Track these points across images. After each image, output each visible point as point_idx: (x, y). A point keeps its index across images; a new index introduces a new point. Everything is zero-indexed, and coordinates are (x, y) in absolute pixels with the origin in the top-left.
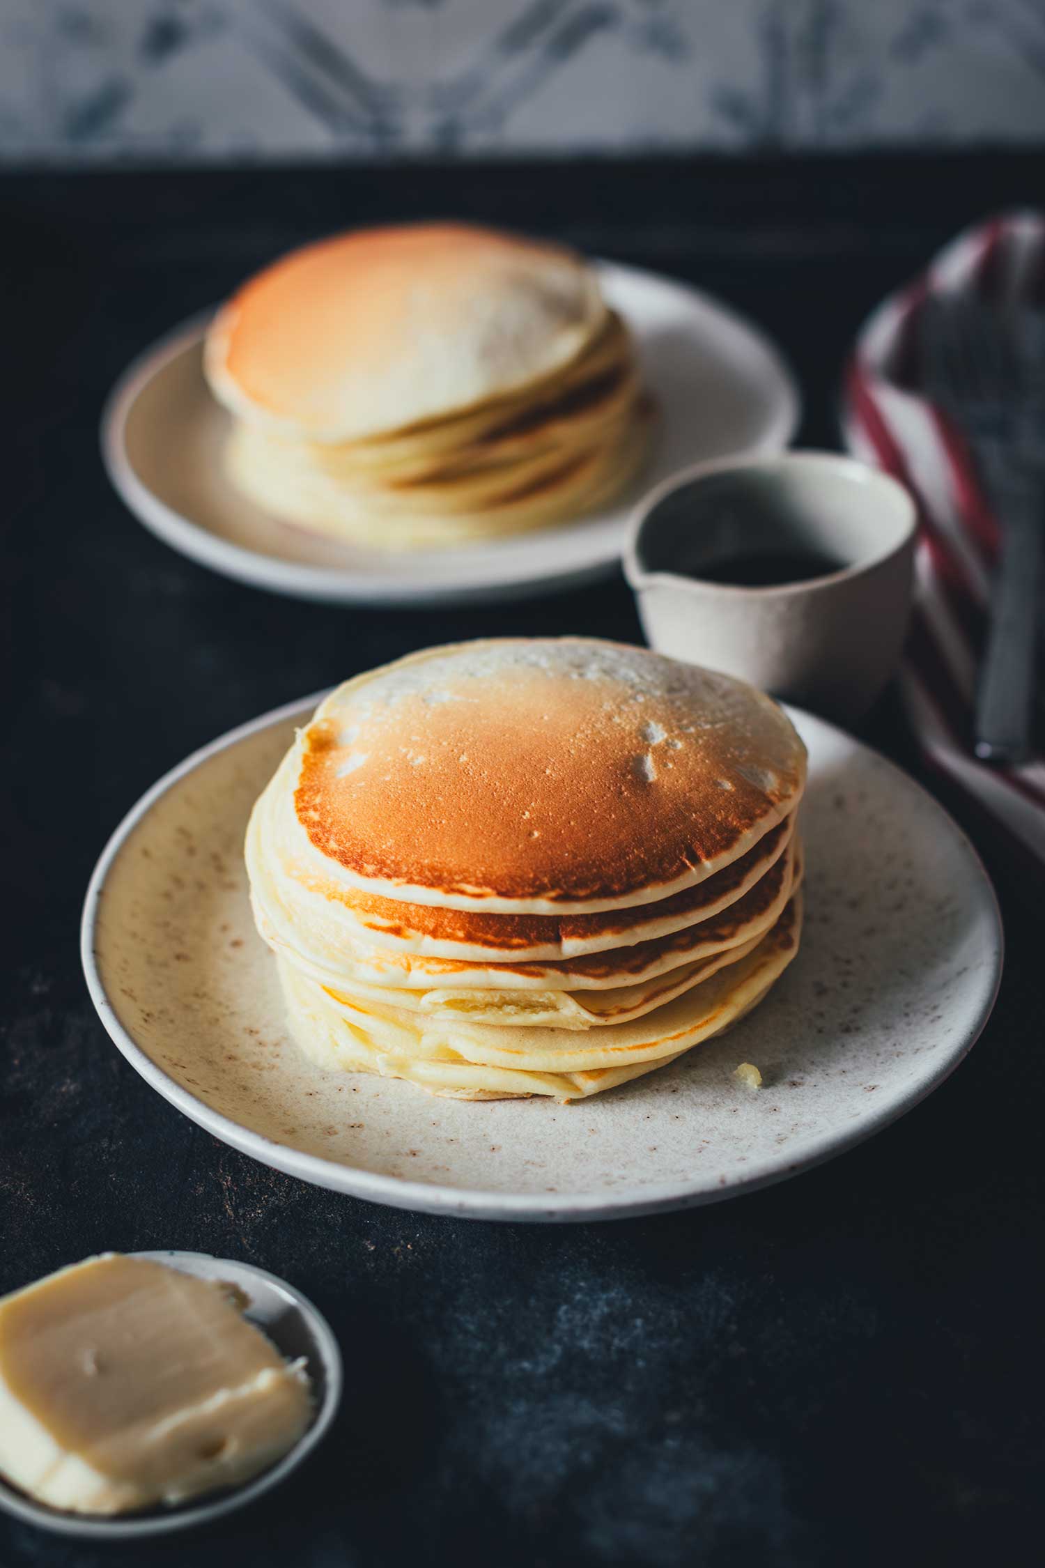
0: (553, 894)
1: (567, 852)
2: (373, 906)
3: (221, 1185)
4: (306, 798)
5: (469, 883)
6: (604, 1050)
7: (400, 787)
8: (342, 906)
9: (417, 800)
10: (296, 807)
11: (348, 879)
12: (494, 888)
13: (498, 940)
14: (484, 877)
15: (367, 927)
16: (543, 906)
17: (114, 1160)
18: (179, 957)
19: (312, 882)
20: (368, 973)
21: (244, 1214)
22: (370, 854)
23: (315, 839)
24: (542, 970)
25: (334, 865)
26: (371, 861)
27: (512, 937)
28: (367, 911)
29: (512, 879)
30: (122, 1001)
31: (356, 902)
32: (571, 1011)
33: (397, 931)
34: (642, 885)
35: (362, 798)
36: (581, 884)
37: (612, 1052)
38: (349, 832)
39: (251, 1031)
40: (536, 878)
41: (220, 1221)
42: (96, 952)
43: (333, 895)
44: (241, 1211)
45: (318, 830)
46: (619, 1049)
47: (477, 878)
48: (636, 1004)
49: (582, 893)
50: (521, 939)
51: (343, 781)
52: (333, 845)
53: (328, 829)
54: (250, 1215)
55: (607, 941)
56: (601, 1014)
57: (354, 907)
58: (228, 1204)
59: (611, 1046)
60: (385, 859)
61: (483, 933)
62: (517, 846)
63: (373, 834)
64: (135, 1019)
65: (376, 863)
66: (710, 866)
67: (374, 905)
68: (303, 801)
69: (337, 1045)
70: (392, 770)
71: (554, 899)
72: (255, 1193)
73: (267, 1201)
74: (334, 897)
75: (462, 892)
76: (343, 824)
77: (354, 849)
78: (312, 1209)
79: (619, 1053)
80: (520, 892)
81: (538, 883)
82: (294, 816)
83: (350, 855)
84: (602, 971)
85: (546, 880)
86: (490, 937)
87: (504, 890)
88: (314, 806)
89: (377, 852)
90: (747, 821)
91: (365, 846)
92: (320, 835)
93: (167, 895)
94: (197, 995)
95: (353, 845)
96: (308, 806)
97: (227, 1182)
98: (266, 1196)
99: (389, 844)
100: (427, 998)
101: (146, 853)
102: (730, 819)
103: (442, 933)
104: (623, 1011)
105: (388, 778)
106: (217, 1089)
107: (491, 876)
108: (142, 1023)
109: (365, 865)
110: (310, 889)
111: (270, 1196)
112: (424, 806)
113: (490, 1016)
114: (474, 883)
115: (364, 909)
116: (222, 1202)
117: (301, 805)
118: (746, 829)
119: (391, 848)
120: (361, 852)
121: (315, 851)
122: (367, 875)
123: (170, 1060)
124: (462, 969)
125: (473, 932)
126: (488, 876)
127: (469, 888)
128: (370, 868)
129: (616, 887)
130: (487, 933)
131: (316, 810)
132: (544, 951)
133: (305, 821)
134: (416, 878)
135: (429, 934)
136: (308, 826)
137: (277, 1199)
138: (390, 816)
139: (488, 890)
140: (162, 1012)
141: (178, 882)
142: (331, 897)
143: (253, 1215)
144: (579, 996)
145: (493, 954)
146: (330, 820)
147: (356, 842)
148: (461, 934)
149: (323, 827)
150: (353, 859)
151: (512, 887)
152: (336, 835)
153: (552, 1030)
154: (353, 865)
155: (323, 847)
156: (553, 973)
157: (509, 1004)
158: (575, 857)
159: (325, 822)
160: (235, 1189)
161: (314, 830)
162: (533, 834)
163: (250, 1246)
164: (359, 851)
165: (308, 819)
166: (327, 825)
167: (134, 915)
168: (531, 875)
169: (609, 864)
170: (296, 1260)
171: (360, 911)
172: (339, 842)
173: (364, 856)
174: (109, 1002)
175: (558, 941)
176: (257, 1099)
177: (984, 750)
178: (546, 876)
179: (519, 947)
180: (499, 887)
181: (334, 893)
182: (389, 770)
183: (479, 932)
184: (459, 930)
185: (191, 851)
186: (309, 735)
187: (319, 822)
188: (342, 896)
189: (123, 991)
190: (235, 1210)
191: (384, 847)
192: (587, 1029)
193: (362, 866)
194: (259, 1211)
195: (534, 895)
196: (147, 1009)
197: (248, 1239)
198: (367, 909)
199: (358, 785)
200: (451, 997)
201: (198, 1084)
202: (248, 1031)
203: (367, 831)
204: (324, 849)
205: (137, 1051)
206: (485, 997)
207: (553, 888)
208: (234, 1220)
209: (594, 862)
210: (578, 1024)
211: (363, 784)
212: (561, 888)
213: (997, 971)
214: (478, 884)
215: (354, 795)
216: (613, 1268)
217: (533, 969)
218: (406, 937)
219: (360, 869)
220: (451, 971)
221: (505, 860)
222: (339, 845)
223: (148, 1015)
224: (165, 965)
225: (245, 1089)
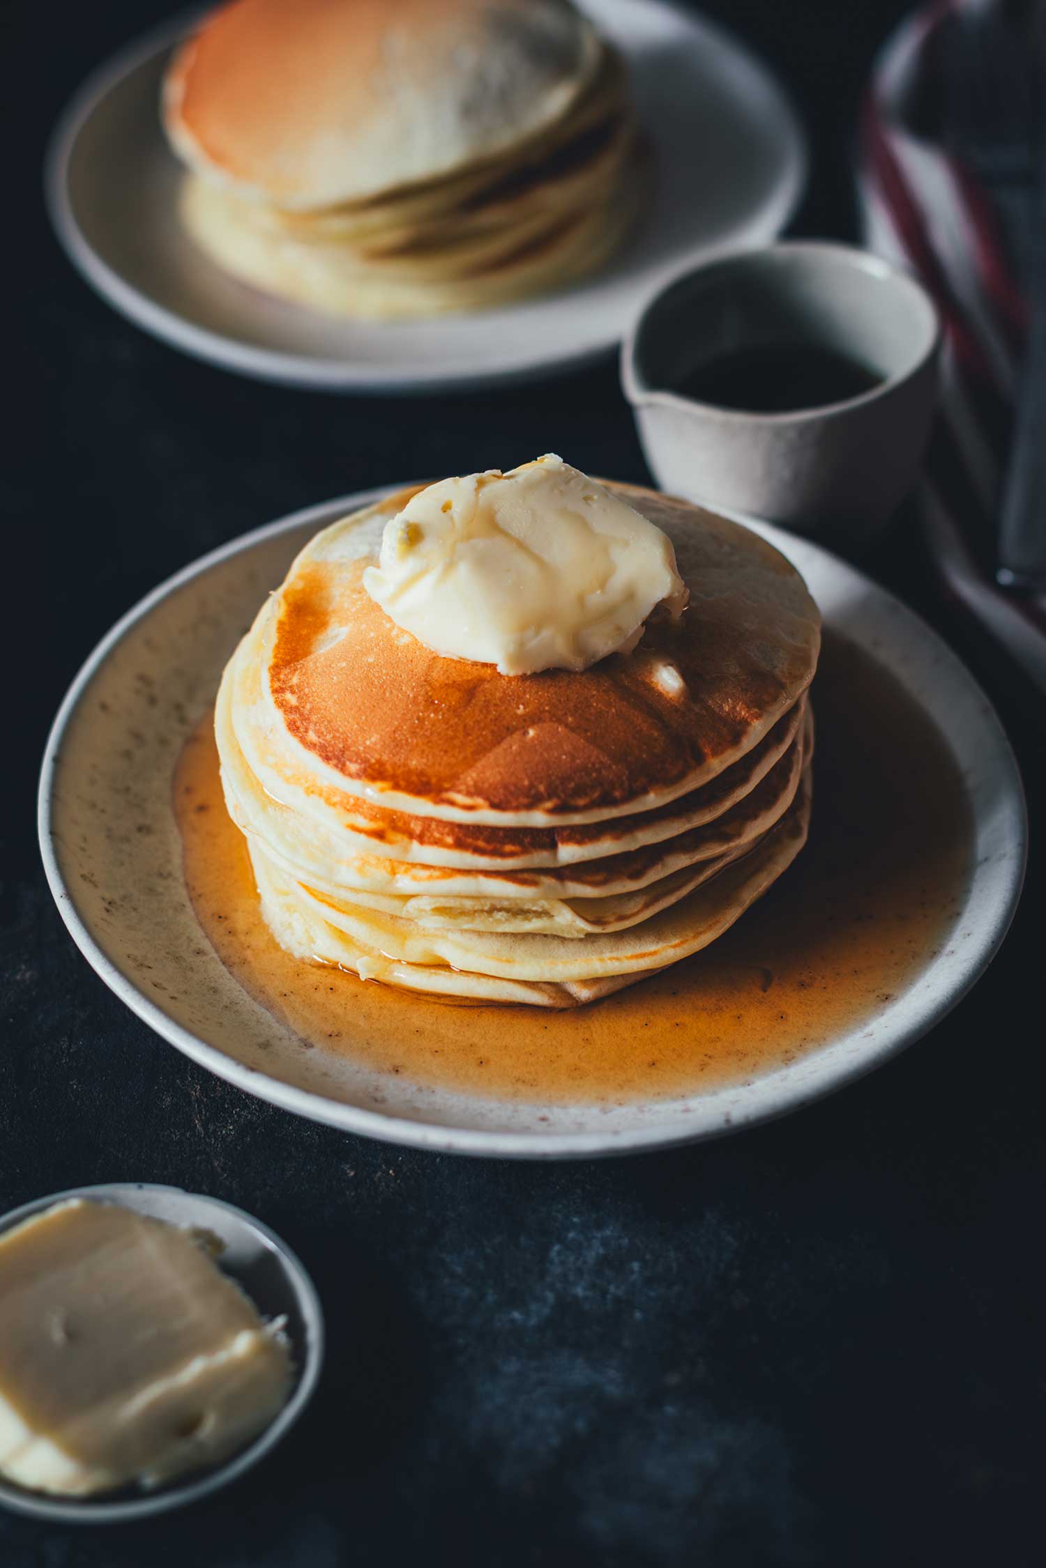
0: (549, 805)
1: (566, 754)
2: (354, 805)
3: (189, 1095)
4: (282, 677)
5: (459, 792)
6: (602, 960)
7: (384, 672)
8: (322, 802)
9: (404, 688)
10: (272, 687)
11: (328, 776)
12: (487, 799)
13: (490, 847)
14: (476, 785)
15: (349, 829)
16: (539, 819)
17: (75, 1064)
18: (140, 829)
19: (289, 772)
20: (349, 876)
21: (215, 1131)
22: (354, 751)
23: (293, 727)
24: (537, 878)
25: (312, 761)
26: (354, 759)
27: (504, 844)
28: (348, 810)
29: (506, 787)
30: (82, 888)
31: (336, 799)
32: (565, 919)
33: (379, 835)
34: (644, 791)
35: (344, 682)
36: (579, 791)
37: (609, 962)
38: (329, 722)
39: (220, 917)
40: (531, 786)
41: (189, 1139)
42: (53, 833)
43: (311, 789)
44: (211, 1128)
45: (296, 717)
46: (618, 959)
47: (468, 786)
48: (636, 910)
49: (581, 802)
50: (514, 844)
51: (322, 659)
52: (312, 736)
53: (307, 716)
54: (221, 1132)
55: (606, 847)
56: (597, 922)
57: (334, 805)
58: (197, 1119)
59: (608, 955)
60: (369, 757)
61: (473, 838)
62: (511, 748)
63: (356, 726)
64: (96, 911)
65: (359, 761)
66: (717, 765)
67: (356, 806)
68: (279, 680)
69: (314, 943)
70: (375, 650)
71: (551, 811)
72: (226, 1106)
73: (239, 1116)
74: (312, 792)
75: (452, 803)
76: (322, 711)
77: (335, 743)
78: (286, 1126)
79: (616, 964)
80: (514, 804)
81: (533, 792)
82: (269, 699)
83: (331, 749)
84: (599, 878)
85: (542, 788)
86: (481, 844)
87: (496, 801)
88: (291, 687)
89: (361, 748)
90: (756, 710)
91: (347, 741)
92: (298, 723)
93: (127, 755)
94: (161, 875)
95: (334, 737)
96: (284, 686)
97: (196, 1092)
98: (238, 1109)
99: (373, 739)
100: (412, 904)
101: (104, 707)
102: (738, 709)
103: (429, 838)
104: (622, 918)
105: (371, 660)
106: (186, 992)
107: (483, 783)
108: (105, 914)
109: (348, 763)
110: (287, 780)
111: (242, 1110)
112: (411, 695)
113: (479, 924)
114: (465, 792)
115: (345, 808)
116: (191, 1116)
117: (277, 685)
118: (755, 720)
119: (375, 744)
120: (344, 747)
121: (293, 742)
122: (350, 775)
123: (135, 960)
124: (450, 876)
125: (463, 838)
126: (480, 784)
127: (460, 798)
128: (353, 767)
129: (617, 794)
130: (477, 838)
131: (293, 692)
132: (539, 858)
133: (281, 704)
134: (402, 783)
135: (416, 839)
136: (285, 711)
137: (249, 1113)
138: (374, 706)
139: (479, 801)
140: (124, 898)
141: (138, 737)
142: (310, 791)
143: (224, 1132)
144: (576, 904)
145: (484, 862)
146: (308, 706)
147: (338, 735)
148: (449, 840)
149: (302, 715)
150: (334, 755)
151: (506, 796)
152: (315, 725)
153: (545, 936)
154: (335, 762)
155: (301, 737)
156: (547, 881)
157: (500, 910)
158: (573, 758)
159: (303, 707)
160: (205, 1100)
161: (292, 717)
162: (528, 733)
163: (223, 1169)
164: (341, 746)
165: (284, 702)
166: (306, 712)
167: (93, 782)
168: (526, 783)
169: (610, 766)
170: (271, 1186)
171: (340, 809)
172: (319, 734)
173: (347, 753)
174: (69, 895)
175: (553, 847)
176: (228, 1004)
177: (1006, 577)
178: (541, 783)
179: (511, 855)
180: (492, 797)
181: (313, 786)
182: (372, 649)
183: (469, 837)
184: (448, 834)
185: (152, 701)
186: (285, 596)
187: (297, 708)
188: (321, 791)
189: (82, 876)
190: (205, 1126)
191: (368, 743)
192: (582, 936)
193: (344, 765)
194: (231, 1127)
195: (530, 806)
196: (107, 895)
197: (220, 1161)
198: (348, 807)
199: (339, 665)
200: (438, 905)
201: (165, 989)
202: (216, 917)
203: (349, 722)
204: (303, 741)
205: (101, 956)
206: (475, 905)
207: (550, 798)
208: (204, 1138)
209: (593, 764)
210: (573, 931)
211: (344, 664)
212: (559, 797)
213: (1020, 867)
214: (469, 794)
215: (335, 678)
216: (608, 1200)
217: (526, 876)
218: (391, 842)
219: (342, 768)
220: (438, 878)
221: (498, 766)
222: (319, 737)
223: (110, 903)
224: (126, 839)
225: (215, 991)
